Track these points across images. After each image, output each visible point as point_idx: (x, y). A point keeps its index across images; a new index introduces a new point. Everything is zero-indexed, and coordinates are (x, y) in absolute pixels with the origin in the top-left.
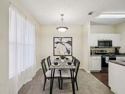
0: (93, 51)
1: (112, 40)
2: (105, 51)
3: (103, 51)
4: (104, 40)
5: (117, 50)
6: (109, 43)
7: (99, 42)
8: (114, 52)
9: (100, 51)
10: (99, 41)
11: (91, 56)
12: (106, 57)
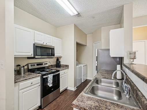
0: (24, 67)
1: (54, 47)
2: (45, 64)
3: (42, 64)
4: (44, 44)
5: (58, 60)
6: (51, 50)
7: (36, 47)
8: (55, 64)
9: (37, 65)
10: (36, 45)
11: (17, 84)
12: (49, 75)
